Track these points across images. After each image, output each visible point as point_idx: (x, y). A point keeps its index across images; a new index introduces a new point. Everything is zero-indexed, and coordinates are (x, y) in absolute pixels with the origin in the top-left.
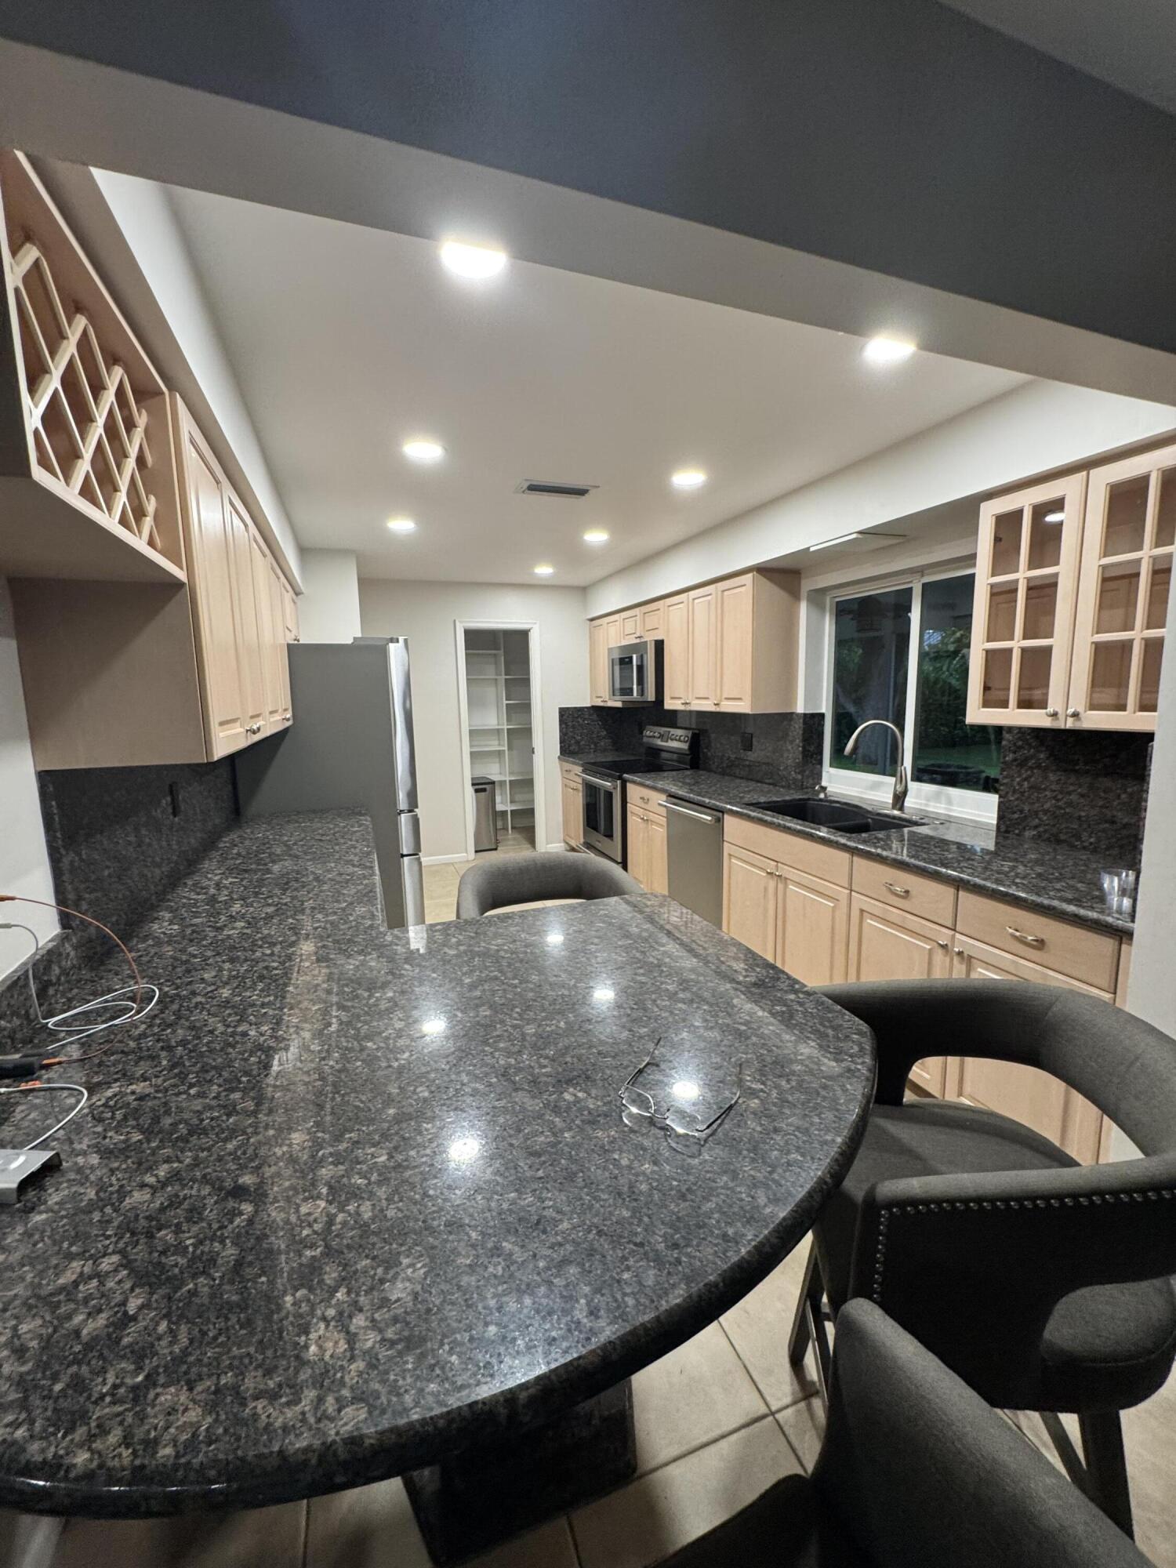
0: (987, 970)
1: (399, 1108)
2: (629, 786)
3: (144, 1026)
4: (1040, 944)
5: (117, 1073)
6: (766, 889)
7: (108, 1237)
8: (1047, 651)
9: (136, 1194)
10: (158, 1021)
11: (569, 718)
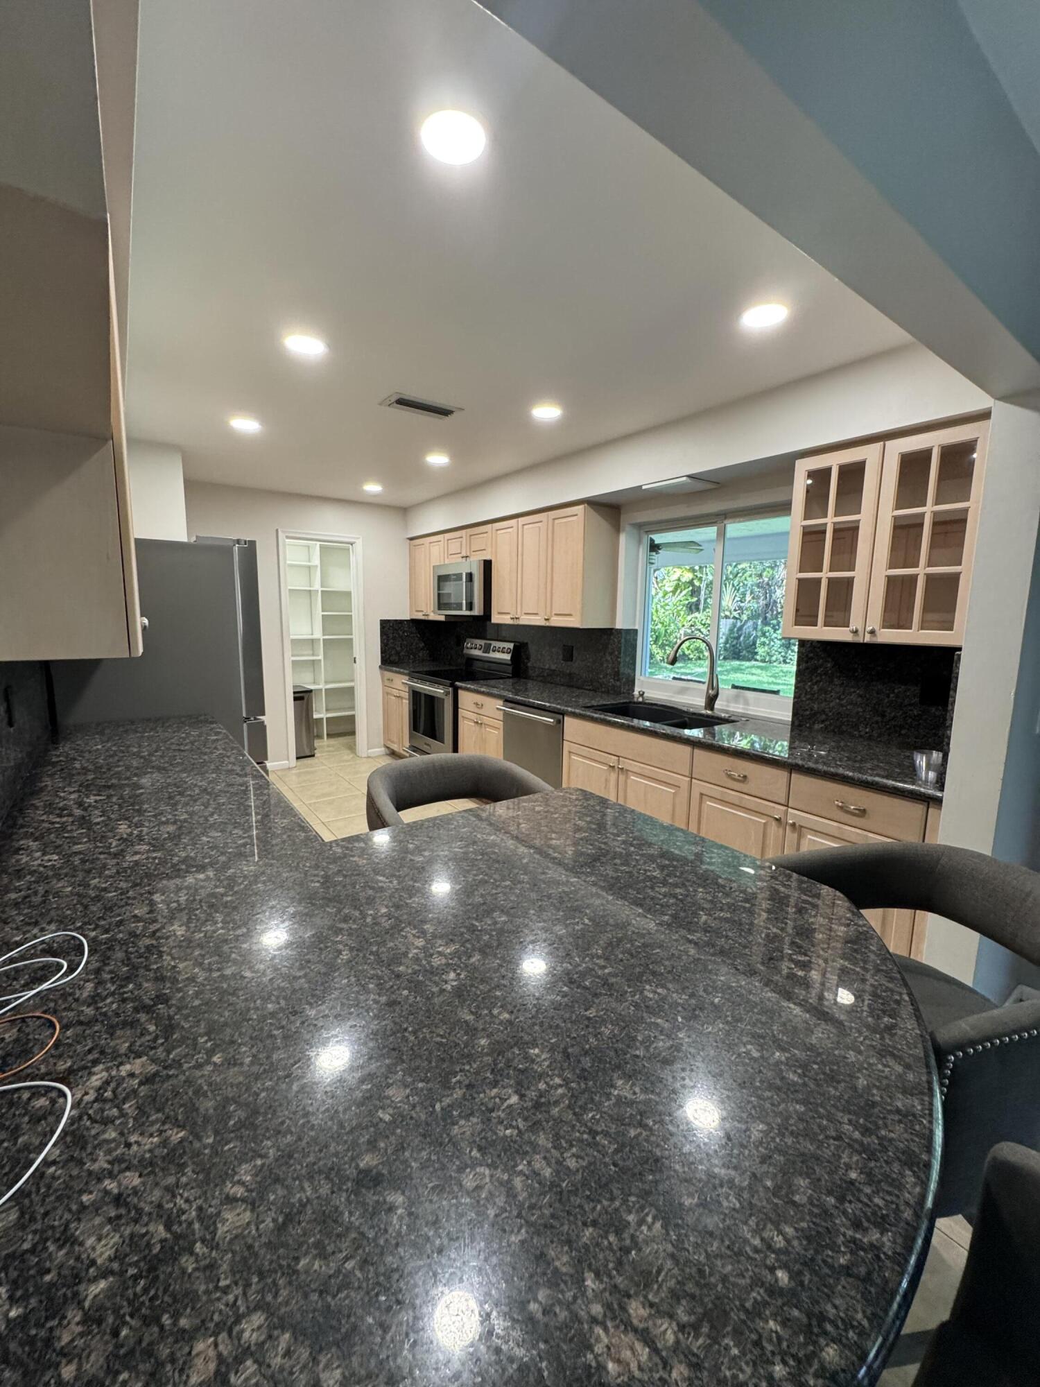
0: (816, 836)
1: (488, 1036)
2: (460, 692)
3: (90, 986)
4: (862, 813)
5: (90, 1051)
6: (607, 781)
7: (226, 1291)
8: (850, 582)
9: (228, 1215)
10: (107, 976)
11: (389, 629)
